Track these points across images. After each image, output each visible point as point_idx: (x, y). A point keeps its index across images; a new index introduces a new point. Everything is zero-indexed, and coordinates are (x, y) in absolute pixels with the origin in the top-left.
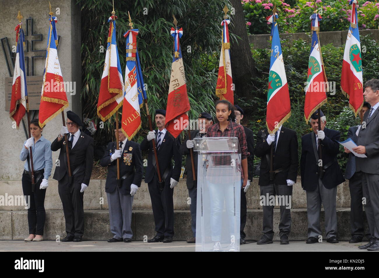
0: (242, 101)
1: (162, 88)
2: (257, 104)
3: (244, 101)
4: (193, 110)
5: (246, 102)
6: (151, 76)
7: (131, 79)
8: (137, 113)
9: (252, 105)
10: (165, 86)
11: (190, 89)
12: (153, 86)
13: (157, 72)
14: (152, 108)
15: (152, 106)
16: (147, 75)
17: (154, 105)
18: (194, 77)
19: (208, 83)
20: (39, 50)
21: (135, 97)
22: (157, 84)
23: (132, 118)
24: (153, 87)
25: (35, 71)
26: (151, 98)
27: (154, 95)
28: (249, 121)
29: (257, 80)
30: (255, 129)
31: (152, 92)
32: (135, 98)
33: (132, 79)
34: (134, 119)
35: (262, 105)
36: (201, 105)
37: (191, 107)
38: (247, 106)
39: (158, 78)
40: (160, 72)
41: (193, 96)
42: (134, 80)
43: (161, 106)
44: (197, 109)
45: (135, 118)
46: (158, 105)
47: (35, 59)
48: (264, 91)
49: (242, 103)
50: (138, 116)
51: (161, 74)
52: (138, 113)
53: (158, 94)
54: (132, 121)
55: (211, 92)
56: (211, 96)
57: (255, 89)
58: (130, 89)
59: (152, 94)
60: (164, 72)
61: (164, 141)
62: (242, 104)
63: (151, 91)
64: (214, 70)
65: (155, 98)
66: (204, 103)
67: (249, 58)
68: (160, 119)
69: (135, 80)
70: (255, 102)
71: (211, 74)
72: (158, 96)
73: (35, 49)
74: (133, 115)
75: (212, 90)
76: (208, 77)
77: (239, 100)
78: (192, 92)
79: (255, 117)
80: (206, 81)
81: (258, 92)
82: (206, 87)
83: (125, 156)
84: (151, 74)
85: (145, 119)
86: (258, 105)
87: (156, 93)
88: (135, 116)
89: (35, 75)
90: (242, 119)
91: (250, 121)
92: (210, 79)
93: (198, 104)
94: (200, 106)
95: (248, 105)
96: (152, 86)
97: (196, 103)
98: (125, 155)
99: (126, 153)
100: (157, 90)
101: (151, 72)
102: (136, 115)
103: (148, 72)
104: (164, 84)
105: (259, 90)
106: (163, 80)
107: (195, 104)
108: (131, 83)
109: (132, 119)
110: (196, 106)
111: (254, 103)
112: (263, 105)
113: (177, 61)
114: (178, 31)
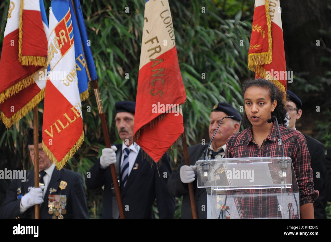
0: (299, 79)
1: (128, 55)
3: (303, 81)
4: (196, 101)
5: (309, 83)
6: (106, 30)
7: (62, 38)
8: (74, 110)
9: (322, 89)
10: (134, 52)
11: (189, 57)
12: (109, 50)
13: (118, 22)
14: (106, 97)
15: (108, 94)
16: (96, 29)
17: (111, 92)
18: (196, 32)
19: (226, 44)
21: (69, 78)
22: (118, 46)
23: (65, 121)
24: (109, 54)
26: (106, 77)
27: (112, 70)
31: (107, 63)
32: (71, 79)
33: (64, 39)
34: (68, 124)
36: (211, 90)
37: (192, 94)
39: (121, 34)
40: (124, 21)
41: (193, 71)
42: (66, 41)
43: (127, 94)
44: (204, 98)
45: (71, 121)
46: (119, 92)
50: (77, 117)
51: (126, 25)
52: (76, 110)
53: (120, 69)
54: (64, 127)
55: (234, 62)
56: (232, 71)
57: (329, 55)
58: (59, 59)
59: (107, 68)
60: (132, 22)
61: (135, 168)
63: (104, 62)
64: (239, 16)
65: (114, 76)
66: (218, 87)
68: (125, 123)
69: (71, 40)
71: (234, 24)
72: (121, 72)
74: (66, 115)
75: (236, 59)
76: (227, 30)
78: (193, 63)
80: (222, 40)
82: (223, 51)
83: (52, 201)
84: (104, 26)
85: (93, 122)
87: (116, 67)
88: (70, 117)
90: (299, 117)
93: (207, 87)
94: (210, 93)
95: (314, 88)
96: (106, 50)
97: (201, 86)
98: (52, 198)
99: (54, 194)
100: (119, 61)
101: (104, 21)
102: (72, 115)
103: (97, 21)
104: (133, 48)
106: (131, 39)
107: (198, 89)
108: (61, 47)
109: (65, 125)
110: (201, 93)
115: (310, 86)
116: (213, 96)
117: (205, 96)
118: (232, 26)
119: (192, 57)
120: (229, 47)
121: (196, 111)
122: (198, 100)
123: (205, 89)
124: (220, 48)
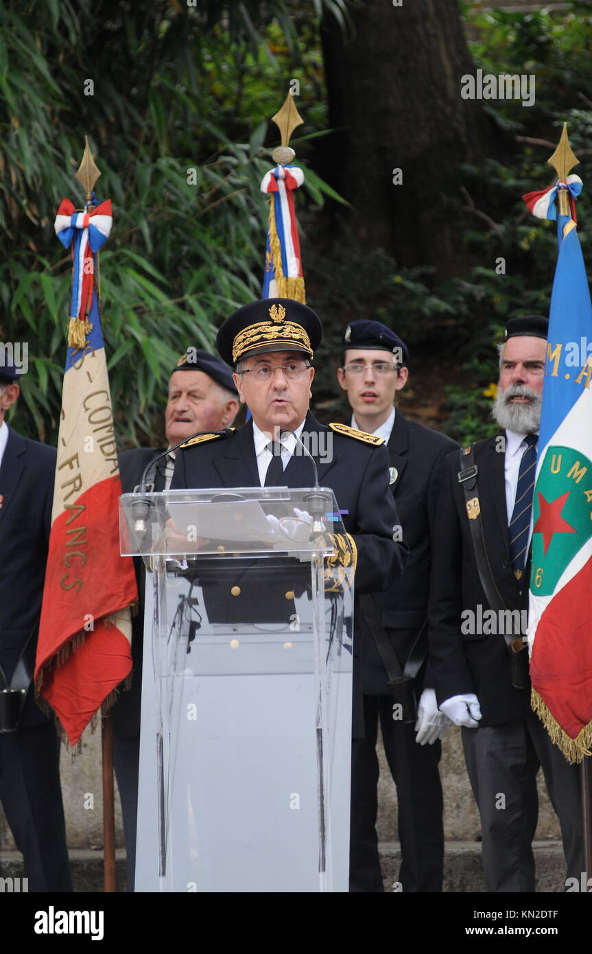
0: (410, 285)
2: (487, 301)
3: (420, 288)
4: (154, 341)
5: (433, 293)
9: (464, 309)
11: (140, 233)
18: (157, 174)
19: (230, 202)
28: (448, 388)
29: (495, 173)
30: (472, 432)
35: (513, 306)
36: (192, 312)
37: (143, 324)
38: (437, 315)
41: (149, 268)
44: (176, 333)
48: (525, 235)
49: (412, 295)
56: (244, 265)
57: (484, 227)
62: (414, 305)
64: (260, 135)
66: (204, 304)
67: (451, 59)
70: (480, 291)
71: (247, 153)
76: (235, 167)
77: (396, 285)
78: (150, 247)
79: (476, 371)
80: (218, 194)
81: (496, 237)
82: (222, 219)
86: (492, 306)
90: (400, 386)
91: (451, 392)
92: (242, 179)
93: (182, 306)
94: (188, 319)
95: (444, 306)
97: (167, 302)
105: (499, 229)
107: (160, 312)
110: (167, 323)
111: (470, 297)
112: (518, 306)
113: (77, 364)
114: (86, 219)
115: (434, 301)
116: (195, 328)
117: (176, 327)
118: (245, 161)
119: (147, 232)
120: (236, 210)
121: (153, 365)
122: (161, 337)
123: (177, 312)
124: (217, 212)
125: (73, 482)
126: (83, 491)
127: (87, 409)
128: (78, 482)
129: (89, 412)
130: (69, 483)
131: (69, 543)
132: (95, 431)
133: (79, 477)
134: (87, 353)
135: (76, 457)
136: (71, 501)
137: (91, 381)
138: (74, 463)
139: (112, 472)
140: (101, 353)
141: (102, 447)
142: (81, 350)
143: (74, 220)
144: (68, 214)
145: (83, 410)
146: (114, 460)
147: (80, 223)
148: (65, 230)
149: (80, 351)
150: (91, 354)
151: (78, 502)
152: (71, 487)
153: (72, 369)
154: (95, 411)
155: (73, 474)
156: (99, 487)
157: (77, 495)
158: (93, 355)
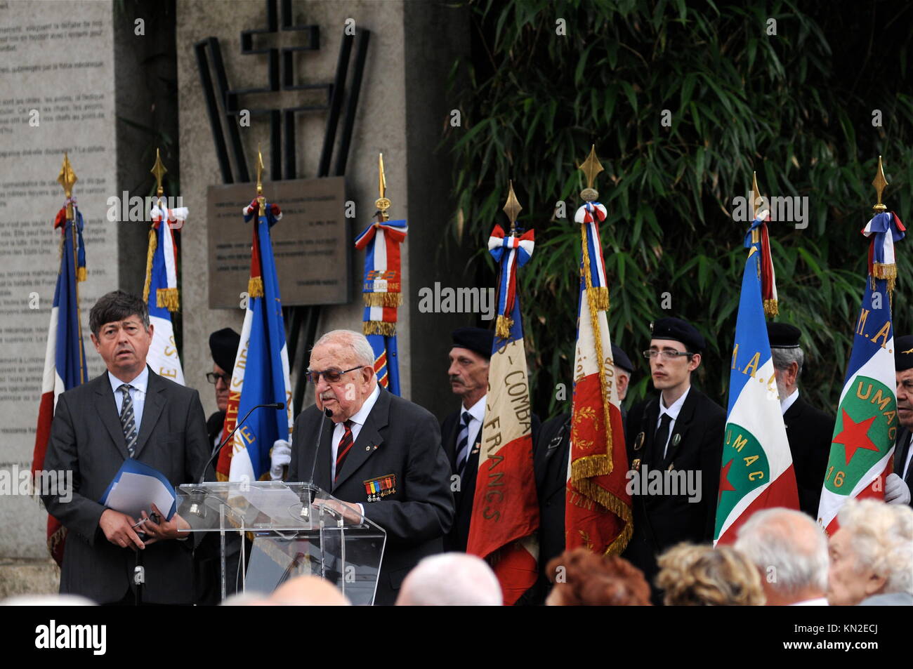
20: (313, 83)
25: (302, 162)
47: (302, 118)
73: (301, 81)
89: (303, 177)
113: (501, 350)
114: (515, 242)
125: (495, 438)
126: (502, 445)
127: (507, 384)
128: (498, 438)
129: (509, 386)
130: (492, 439)
131: (490, 484)
132: (512, 401)
133: (499, 435)
134: (509, 342)
135: (498, 419)
136: (493, 452)
137: (511, 363)
138: (496, 423)
139: (524, 432)
140: (520, 342)
141: (517, 413)
142: (506, 339)
143: (506, 242)
144: (501, 237)
145: (505, 385)
146: (526, 423)
147: (510, 244)
148: (497, 248)
149: (504, 341)
150: (512, 343)
151: (498, 454)
152: (494, 442)
153: (497, 353)
154: (513, 386)
155: (496, 432)
156: (514, 443)
157: (497, 449)
158: (514, 344)
